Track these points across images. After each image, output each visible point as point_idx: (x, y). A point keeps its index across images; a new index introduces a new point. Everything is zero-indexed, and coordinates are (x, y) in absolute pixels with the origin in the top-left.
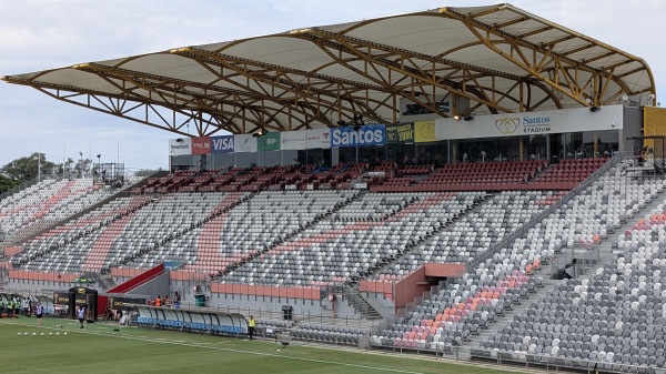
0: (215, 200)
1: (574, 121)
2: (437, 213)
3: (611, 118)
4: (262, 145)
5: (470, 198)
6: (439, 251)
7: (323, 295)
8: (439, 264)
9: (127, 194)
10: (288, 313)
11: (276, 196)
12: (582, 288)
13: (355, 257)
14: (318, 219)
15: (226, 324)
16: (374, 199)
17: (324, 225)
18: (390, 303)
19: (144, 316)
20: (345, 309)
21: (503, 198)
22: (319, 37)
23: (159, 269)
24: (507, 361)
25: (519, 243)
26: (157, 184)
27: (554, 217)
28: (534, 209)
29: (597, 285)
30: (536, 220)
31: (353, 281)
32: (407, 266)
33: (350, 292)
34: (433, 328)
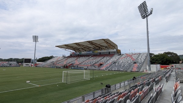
0: (76, 58)
1: (111, 50)
2: (99, 59)
3: (115, 50)
4: (79, 53)
5: (102, 57)
6: (101, 62)
7: (91, 66)
8: (102, 63)
9: (66, 58)
10: (88, 67)
11: (82, 58)
12: (117, 64)
13: (92, 63)
14: (87, 59)
15: (82, 68)
16: (92, 58)
17: (88, 60)
18: (97, 66)
19: (72, 68)
20: (93, 67)
21: (106, 57)
22: (89, 42)
23: (72, 64)
24: (112, 70)
25: (109, 61)
26: (69, 57)
27: (111, 59)
28: (109, 58)
29: (118, 64)
30: (110, 59)
31: (94, 64)
32: (98, 63)
33: (93, 65)
34: (103, 68)
